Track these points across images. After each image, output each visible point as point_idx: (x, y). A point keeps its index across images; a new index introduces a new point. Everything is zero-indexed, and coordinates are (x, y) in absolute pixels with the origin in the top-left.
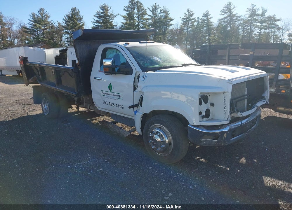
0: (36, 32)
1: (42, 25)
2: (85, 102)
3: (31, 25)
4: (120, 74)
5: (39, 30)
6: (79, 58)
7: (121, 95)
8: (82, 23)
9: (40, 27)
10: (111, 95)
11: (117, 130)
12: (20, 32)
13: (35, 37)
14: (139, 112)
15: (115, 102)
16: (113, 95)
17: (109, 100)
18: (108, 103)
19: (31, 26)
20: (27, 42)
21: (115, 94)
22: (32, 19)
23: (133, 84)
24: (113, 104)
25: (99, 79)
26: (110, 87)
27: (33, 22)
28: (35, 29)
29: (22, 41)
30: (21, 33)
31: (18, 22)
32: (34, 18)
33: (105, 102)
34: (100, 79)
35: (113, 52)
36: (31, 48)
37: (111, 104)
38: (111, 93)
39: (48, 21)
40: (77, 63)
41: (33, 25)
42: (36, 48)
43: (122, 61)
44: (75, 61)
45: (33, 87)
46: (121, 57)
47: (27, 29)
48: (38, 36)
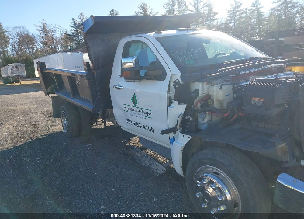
0: (77, 37)
2: (111, 116)
4: (147, 80)
5: (80, 36)
6: (93, 58)
7: (149, 112)
9: (80, 33)
10: (136, 111)
11: (146, 163)
12: (62, 39)
13: (76, 42)
14: (178, 141)
15: (143, 122)
16: (139, 111)
17: (133, 119)
18: (133, 122)
19: (72, 32)
20: (69, 48)
21: (140, 110)
22: (73, 25)
23: (167, 95)
24: (139, 125)
25: (119, 87)
26: (134, 99)
27: (74, 28)
28: (76, 34)
29: (65, 47)
30: (64, 40)
31: (60, 28)
32: (75, 23)
33: (129, 121)
34: (121, 88)
35: (138, 46)
37: (136, 124)
38: (135, 108)
40: (90, 66)
41: (74, 31)
43: (151, 59)
44: (88, 63)
45: (52, 97)
46: (149, 54)
47: (69, 35)
48: (79, 41)
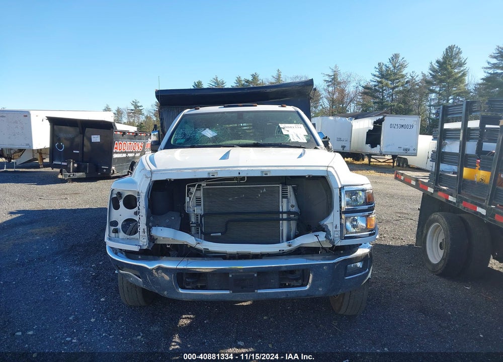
0: (380, 92)
1: (393, 81)
3: (375, 82)
5: (385, 90)
8: (462, 71)
9: (387, 85)
22: (377, 73)
27: (378, 77)
28: (380, 87)
31: (357, 78)
32: (381, 71)
36: (331, 118)
39: (404, 73)
41: (378, 82)
42: (339, 118)
48: (383, 99)
